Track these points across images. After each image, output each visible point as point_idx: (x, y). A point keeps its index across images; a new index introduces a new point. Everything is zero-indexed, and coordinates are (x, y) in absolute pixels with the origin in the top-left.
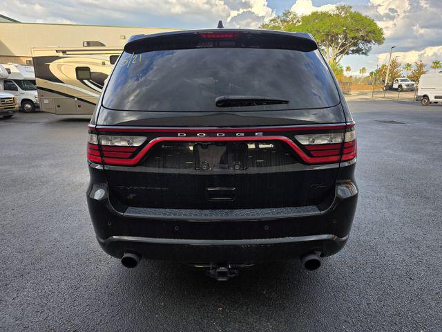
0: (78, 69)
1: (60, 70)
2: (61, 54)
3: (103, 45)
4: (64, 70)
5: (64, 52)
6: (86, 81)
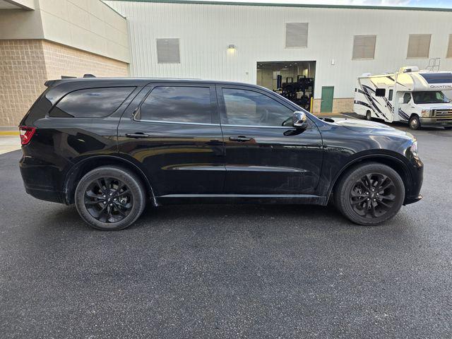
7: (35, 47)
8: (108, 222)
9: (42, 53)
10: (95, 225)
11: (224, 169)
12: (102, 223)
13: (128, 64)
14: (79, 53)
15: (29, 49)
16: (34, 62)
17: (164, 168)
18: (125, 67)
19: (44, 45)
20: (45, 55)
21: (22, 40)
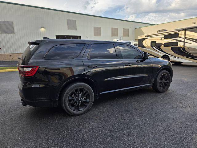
0: (152, 42)
1: (146, 43)
2: (147, 37)
3: (166, 30)
4: (147, 43)
5: (148, 36)
6: (154, 47)
8: (79, 111)
10: (74, 114)
11: (124, 78)
12: (77, 112)
17: (106, 80)
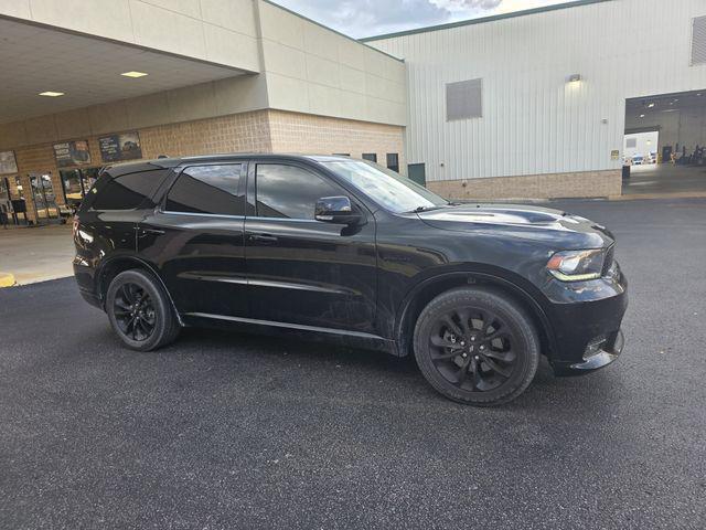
7: (262, 120)
9: (268, 127)
11: (245, 283)
13: (403, 127)
14: (322, 121)
15: (255, 123)
16: (260, 139)
18: (399, 133)
19: (271, 116)
20: (272, 129)
21: (247, 113)
